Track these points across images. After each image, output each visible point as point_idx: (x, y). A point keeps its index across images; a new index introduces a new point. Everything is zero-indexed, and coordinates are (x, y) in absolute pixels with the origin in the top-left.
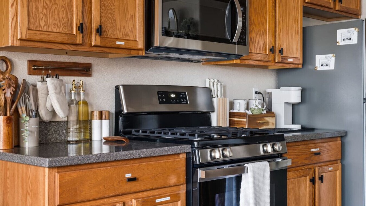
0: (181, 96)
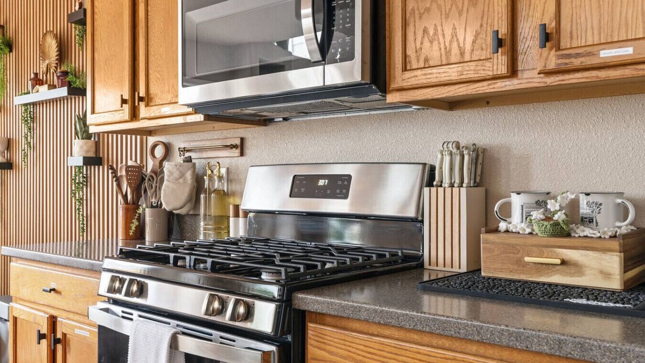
0: (340, 183)
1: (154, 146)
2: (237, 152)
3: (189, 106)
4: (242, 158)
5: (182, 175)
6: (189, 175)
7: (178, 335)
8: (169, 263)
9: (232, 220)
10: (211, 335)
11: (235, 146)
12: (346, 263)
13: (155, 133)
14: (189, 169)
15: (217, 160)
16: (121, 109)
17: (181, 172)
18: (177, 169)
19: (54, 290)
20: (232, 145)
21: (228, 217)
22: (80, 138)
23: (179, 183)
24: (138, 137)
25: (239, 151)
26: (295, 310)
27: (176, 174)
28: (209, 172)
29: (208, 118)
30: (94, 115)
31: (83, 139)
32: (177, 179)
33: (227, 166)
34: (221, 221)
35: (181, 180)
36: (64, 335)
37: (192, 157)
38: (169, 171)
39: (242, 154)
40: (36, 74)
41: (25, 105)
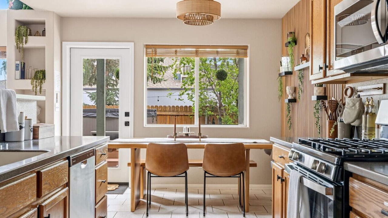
1: (347, 89)
2: (381, 92)
3: (341, 69)
4: (385, 95)
5: (354, 105)
6: (357, 105)
7: (303, 178)
8: (311, 146)
9: (376, 129)
10: (317, 179)
11: (381, 88)
12: (381, 152)
13: (348, 82)
14: (357, 102)
15: (372, 96)
16: (319, 72)
17: (353, 103)
18: (352, 102)
19: (283, 157)
20: (378, 88)
21: (375, 128)
22: (317, 86)
23: (352, 109)
24: (341, 85)
25: (383, 91)
26: (346, 171)
27: (351, 104)
28: (367, 103)
29: (353, 75)
30: (312, 75)
31: (318, 86)
32: (351, 107)
33: (378, 100)
34: (371, 130)
35: (353, 108)
36: (286, 178)
37: (360, 95)
38: (348, 103)
39: (384, 92)
40: (303, 55)
41: (300, 70)
